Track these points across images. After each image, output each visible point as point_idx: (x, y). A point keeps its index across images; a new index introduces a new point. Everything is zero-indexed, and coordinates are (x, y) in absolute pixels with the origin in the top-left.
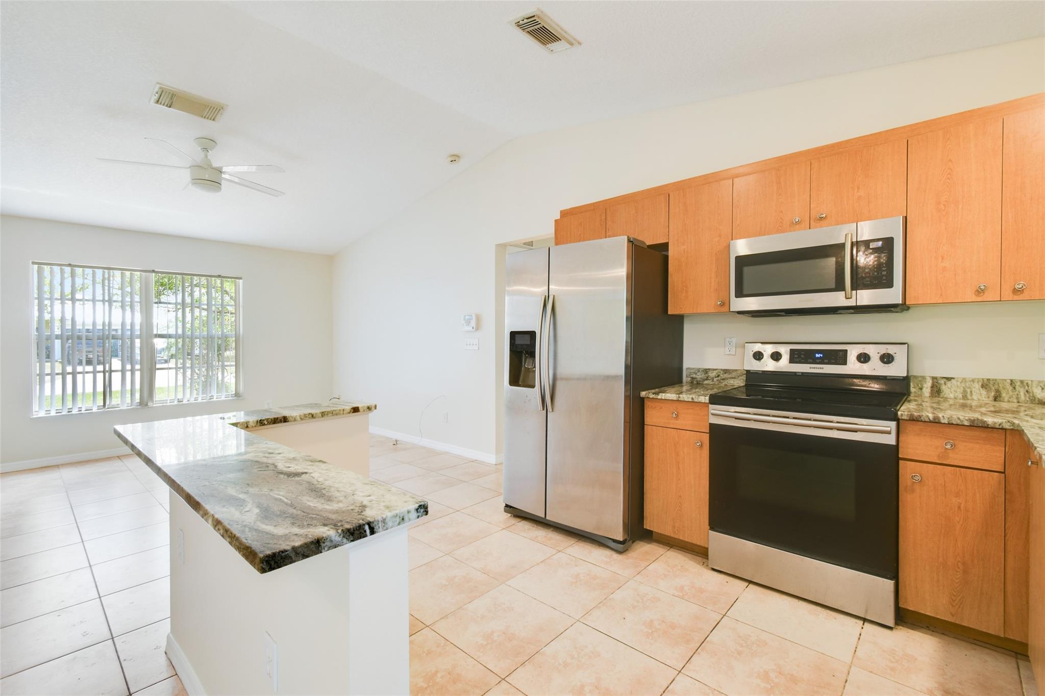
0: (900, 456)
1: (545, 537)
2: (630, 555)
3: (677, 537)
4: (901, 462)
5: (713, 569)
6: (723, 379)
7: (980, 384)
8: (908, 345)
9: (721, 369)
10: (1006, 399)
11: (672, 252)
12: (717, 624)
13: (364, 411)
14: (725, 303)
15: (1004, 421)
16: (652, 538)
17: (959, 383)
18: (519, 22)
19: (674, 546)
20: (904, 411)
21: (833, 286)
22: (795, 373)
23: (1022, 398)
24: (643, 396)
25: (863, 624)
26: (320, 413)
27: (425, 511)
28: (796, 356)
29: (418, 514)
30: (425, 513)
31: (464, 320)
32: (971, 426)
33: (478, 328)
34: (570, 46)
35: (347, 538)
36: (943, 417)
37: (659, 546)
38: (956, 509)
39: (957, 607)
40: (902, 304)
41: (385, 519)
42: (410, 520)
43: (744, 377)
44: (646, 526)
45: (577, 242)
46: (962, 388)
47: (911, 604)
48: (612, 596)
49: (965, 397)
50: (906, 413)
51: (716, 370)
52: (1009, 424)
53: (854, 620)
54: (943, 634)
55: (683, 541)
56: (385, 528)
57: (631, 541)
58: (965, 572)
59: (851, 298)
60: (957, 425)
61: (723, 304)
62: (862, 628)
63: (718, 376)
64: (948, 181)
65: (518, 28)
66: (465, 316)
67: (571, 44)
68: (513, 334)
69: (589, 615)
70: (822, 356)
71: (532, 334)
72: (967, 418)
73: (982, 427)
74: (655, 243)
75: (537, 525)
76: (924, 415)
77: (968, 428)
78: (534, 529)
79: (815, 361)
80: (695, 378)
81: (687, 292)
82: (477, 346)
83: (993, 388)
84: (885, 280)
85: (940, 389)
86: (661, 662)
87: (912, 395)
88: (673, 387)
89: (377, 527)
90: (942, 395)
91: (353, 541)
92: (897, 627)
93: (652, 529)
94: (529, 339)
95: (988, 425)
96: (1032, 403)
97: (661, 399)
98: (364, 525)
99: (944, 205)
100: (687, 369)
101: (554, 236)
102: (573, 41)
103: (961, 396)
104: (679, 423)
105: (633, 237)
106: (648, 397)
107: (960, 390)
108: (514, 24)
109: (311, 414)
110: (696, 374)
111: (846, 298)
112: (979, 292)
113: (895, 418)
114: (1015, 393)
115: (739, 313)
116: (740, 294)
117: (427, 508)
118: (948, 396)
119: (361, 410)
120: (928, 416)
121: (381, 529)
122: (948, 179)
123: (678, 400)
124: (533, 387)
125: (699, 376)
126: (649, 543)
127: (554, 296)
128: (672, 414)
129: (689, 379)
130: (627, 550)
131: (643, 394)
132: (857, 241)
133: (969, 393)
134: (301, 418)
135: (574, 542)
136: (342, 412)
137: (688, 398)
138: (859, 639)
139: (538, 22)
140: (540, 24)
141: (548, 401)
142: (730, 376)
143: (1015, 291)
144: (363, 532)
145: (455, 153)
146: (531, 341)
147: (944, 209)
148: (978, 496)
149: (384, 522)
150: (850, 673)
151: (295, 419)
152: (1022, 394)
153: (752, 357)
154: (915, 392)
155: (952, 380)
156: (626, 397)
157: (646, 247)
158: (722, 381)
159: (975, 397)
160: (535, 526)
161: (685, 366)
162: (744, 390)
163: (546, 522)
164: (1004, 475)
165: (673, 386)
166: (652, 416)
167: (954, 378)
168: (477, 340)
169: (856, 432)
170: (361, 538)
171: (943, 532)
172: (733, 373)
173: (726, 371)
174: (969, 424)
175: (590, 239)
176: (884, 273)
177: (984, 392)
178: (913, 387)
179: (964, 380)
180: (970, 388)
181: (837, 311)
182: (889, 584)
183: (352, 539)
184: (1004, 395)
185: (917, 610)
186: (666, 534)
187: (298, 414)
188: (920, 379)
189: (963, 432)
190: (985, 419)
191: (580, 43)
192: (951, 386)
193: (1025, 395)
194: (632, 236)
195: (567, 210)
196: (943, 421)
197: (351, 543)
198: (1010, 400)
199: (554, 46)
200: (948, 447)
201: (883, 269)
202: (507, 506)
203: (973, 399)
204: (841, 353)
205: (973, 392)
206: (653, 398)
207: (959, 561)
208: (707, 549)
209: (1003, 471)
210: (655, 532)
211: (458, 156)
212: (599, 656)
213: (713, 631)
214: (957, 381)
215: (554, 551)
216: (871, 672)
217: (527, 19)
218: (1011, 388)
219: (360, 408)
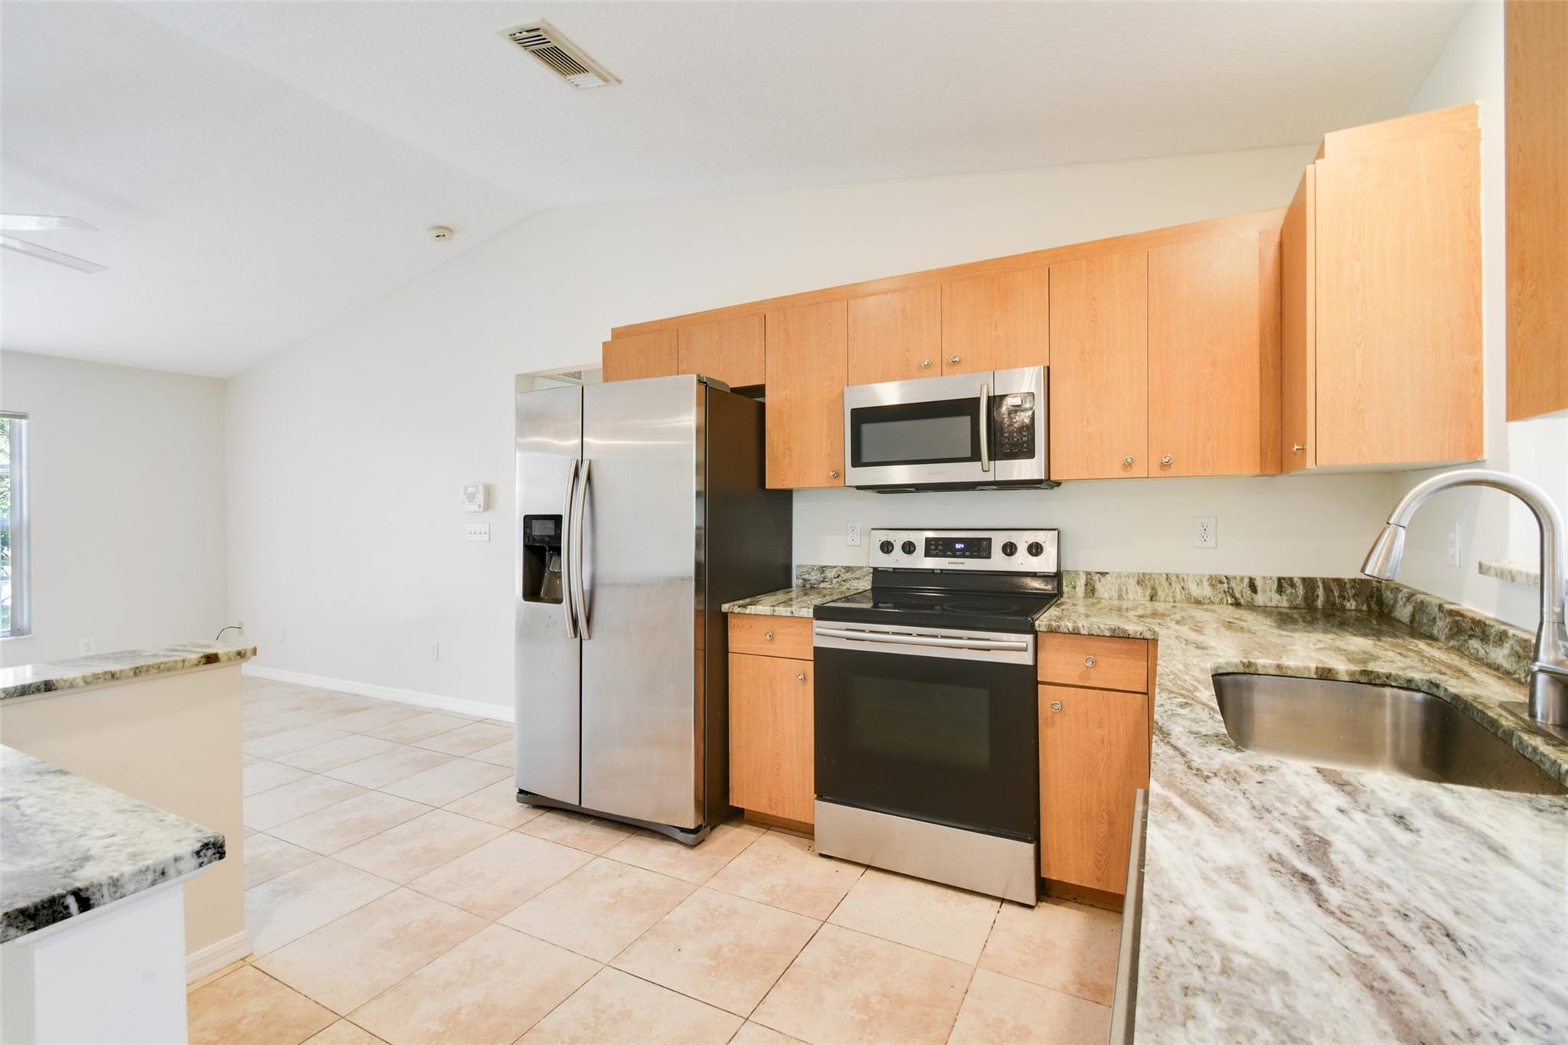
0: (1039, 679)
1: (579, 835)
2: (706, 848)
3: (773, 813)
4: (1040, 687)
5: (822, 855)
6: (844, 581)
7: (1136, 580)
8: (1059, 532)
9: (842, 567)
10: (1162, 599)
11: (770, 399)
12: (812, 937)
13: (229, 659)
14: (838, 475)
15: (1145, 628)
16: (743, 817)
17: (1114, 579)
18: (515, 34)
19: (772, 826)
20: (1042, 621)
21: (969, 455)
22: (933, 570)
23: (1178, 597)
24: (726, 611)
25: (1001, 907)
26: (131, 669)
27: (218, 852)
28: (933, 547)
29: (201, 860)
30: (218, 855)
31: (465, 494)
32: (1112, 636)
33: (488, 506)
34: (604, 83)
35: (17, 927)
36: (1083, 626)
37: (751, 830)
38: (1099, 743)
39: (1103, 869)
40: (1046, 481)
41: (118, 880)
42: (180, 873)
43: (870, 577)
44: (733, 802)
45: (636, 378)
46: (1117, 586)
47: (1051, 873)
48: (667, 918)
49: (1120, 597)
50: (1044, 623)
51: (835, 567)
52: (1150, 632)
53: (989, 902)
54: (1092, 905)
55: (782, 818)
56: (118, 895)
57: (708, 828)
58: (1111, 824)
59: (988, 471)
60: (1098, 635)
61: (837, 476)
62: (998, 912)
63: (838, 576)
64: (1092, 324)
65: (515, 43)
66: (467, 487)
67: (606, 80)
68: (528, 520)
69: (626, 954)
70: (963, 546)
71: (557, 519)
72: (1107, 627)
73: (1123, 637)
74: (746, 385)
75: (569, 817)
76: (1063, 624)
77: (1109, 639)
78: (563, 823)
79: (955, 554)
80: (808, 580)
81: (790, 456)
82: (488, 535)
83: (1149, 585)
84: (1026, 448)
85: (1094, 587)
86: (722, 1010)
87: (1065, 596)
88: (773, 595)
89: (98, 896)
90: (1096, 594)
91: (35, 929)
92: (1039, 903)
93: (741, 806)
94: (554, 527)
95: (1129, 635)
96: (1188, 602)
97: (750, 614)
98: (63, 896)
99: (1089, 354)
100: (797, 566)
101: (602, 367)
102: (609, 77)
103: (1116, 595)
104: (775, 648)
105: (708, 376)
106: (732, 612)
107: (1115, 588)
108: (508, 36)
109: (111, 672)
110: (809, 574)
111: (984, 471)
112: (1127, 465)
113: (1031, 630)
114: (1172, 591)
115: (859, 488)
116: (857, 462)
117: (222, 846)
118: (1103, 597)
119: (222, 658)
120: (1067, 626)
121: (107, 898)
122: (1092, 321)
123: (773, 615)
124: (559, 601)
125: (814, 577)
126: (737, 827)
127: (590, 461)
128: (766, 635)
129: (801, 581)
130: (703, 840)
131: (725, 607)
132: (994, 396)
133: (1125, 591)
134: (85, 682)
135: (623, 839)
136: (180, 665)
137: (787, 611)
138: (992, 928)
139: (545, 39)
140: (549, 42)
141: (583, 623)
142: (854, 576)
143: (1165, 466)
144: (62, 909)
145: (443, 223)
146: (555, 530)
147: (1088, 358)
148: (1121, 724)
149: (115, 885)
150: (973, 979)
151: (71, 683)
152: (1178, 591)
153: (879, 549)
154: (1068, 592)
155: (1107, 575)
156: (697, 613)
157: (729, 391)
158: (843, 583)
159: (1131, 597)
160: (566, 819)
161: (795, 562)
162: (870, 594)
163: (583, 811)
164: (1146, 696)
165: (774, 593)
166: (739, 639)
167: (1108, 573)
168: (488, 525)
169: (989, 650)
170: (55, 921)
171: (1086, 774)
172: (858, 572)
173: (848, 569)
174: (1109, 635)
175: (654, 376)
176: (1025, 439)
177: (1139, 589)
178: (1066, 586)
179: (1119, 576)
180: (1125, 585)
181: (976, 487)
182: (1029, 848)
183: (32, 926)
184: (1160, 593)
185: (1061, 879)
186: (760, 811)
187: (81, 675)
188: (1073, 575)
189: (1105, 644)
190: (1126, 628)
191: (619, 81)
192: (1106, 583)
193: (1181, 592)
194: (705, 375)
195: (621, 328)
196: (1083, 632)
197: (28, 935)
198: (1167, 599)
199: (578, 78)
200: (1089, 664)
201: (1024, 433)
202: (521, 792)
203: (1128, 599)
204: (985, 543)
205: (1129, 591)
206: (739, 613)
207: (1103, 810)
208: (813, 825)
209: (1146, 691)
210: (747, 810)
211: (451, 231)
212: (629, 1017)
213: (805, 950)
214: (1112, 577)
215: (590, 857)
216: (1000, 973)
217: (527, 31)
218: (1168, 584)
219: (220, 656)
